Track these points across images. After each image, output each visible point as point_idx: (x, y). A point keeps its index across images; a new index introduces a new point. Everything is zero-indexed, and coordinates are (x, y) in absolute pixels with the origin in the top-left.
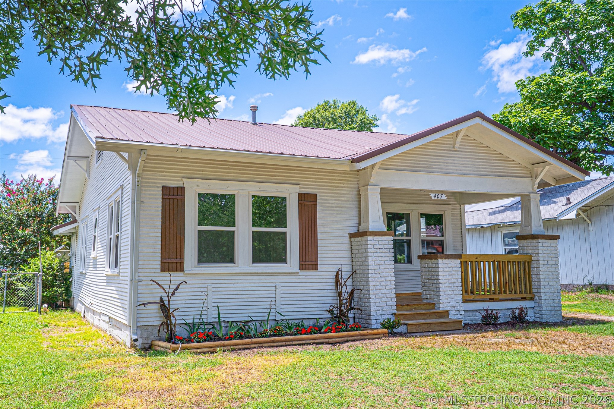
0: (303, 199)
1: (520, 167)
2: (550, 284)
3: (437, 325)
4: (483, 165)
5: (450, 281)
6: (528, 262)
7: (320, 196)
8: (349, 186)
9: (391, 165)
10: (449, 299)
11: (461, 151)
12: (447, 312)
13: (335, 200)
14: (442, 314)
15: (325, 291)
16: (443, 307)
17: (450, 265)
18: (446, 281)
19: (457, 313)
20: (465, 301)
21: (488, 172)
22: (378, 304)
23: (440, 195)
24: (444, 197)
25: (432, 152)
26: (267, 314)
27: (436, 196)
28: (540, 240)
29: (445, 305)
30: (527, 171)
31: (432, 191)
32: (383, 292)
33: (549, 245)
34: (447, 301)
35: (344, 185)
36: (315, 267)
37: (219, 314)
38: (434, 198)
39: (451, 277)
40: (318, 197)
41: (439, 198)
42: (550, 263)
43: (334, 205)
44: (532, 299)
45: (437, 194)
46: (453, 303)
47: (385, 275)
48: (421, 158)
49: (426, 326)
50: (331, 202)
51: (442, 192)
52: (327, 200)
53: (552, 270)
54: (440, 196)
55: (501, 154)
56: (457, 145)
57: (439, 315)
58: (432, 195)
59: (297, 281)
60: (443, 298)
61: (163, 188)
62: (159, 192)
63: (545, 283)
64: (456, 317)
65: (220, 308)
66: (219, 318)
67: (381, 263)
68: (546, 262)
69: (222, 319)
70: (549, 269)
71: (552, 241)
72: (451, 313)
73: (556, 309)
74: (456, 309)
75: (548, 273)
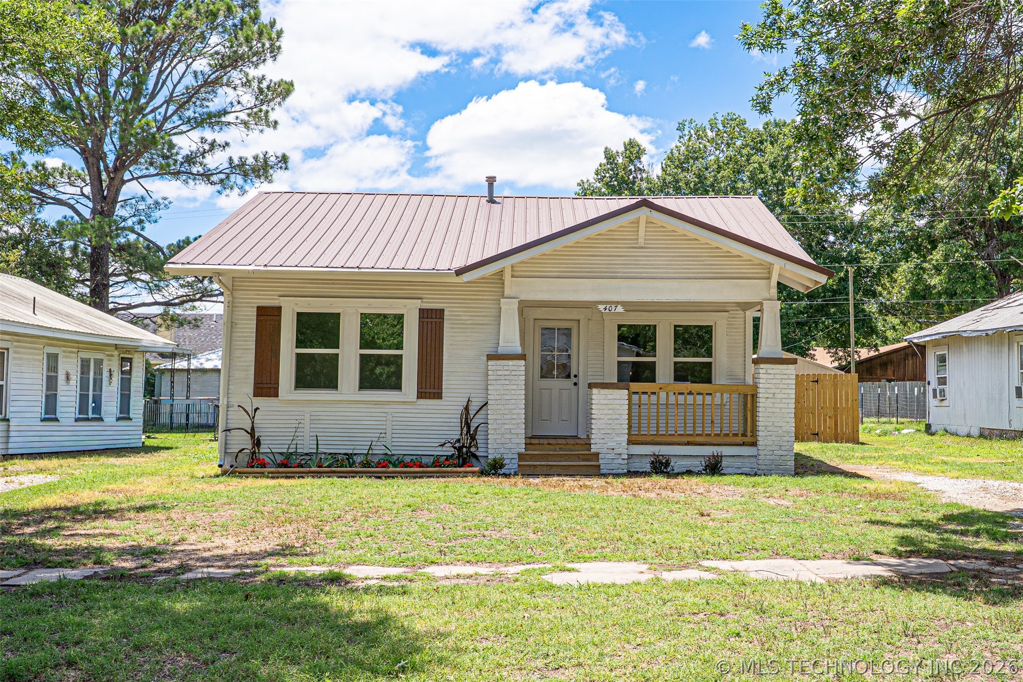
0: (425, 316)
1: (750, 265)
2: (776, 424)
4: (685, 265)
5: (609, 417)
6: (753, 395)
7: (450, 311)
8: (491, 297)
10: (606, 439)
11: (651, 248)
12: (597, 454)
13: (471, 316)
14: (588, 456)
15: (452, 424)
16: (594, 449)
17: (609, 397)
18: (602, 417)
19: (617, 456)
20: (630, 442)
21: (693, 273)
22: (499, 441)
23: (613, 306)
24: (620, 309)
25: (602, 252)
26: (368, 447)
27: (607, 308)
28: (762, 366)
29: (598, 446)
30: (763, 269)
31: (602, 303)
32: (506, 426)
33: (779, 371)
34: (602, 441)
35: (484, 297)
36: (439, 396)
37: (317, 444)
38: (603, 311)
39: (611, 412)
40: (446, 313)
41: (613, 311)
42: (778, 396)
43: (468, 322)
44: (754, 444)
45: (608, 306)
46: (611, 444)
47: (510, 407)
48: (586, 260)
50: (463, 318)
51: (618, 303)
52: (458, 316)
53: (781, 405)
54: (614, 308)
55: (718, 248)
56: (641, 241)
57: (583, 457)
58: (601, 307)
59: (414, 411)
60: (595, 438)
61: (258, 307)
62: (254, 313)
63: (766, 424)
64: (615, 461)
65: (319, 438)
66: (317, 448)
67: (507, 392)
68: (771, 396)
69: (320, 450)
70: (776, 405)
71: (785, 366)
72: (608, 456)
73: (783, 458)
74: (615, 451)
75: (774, 410)
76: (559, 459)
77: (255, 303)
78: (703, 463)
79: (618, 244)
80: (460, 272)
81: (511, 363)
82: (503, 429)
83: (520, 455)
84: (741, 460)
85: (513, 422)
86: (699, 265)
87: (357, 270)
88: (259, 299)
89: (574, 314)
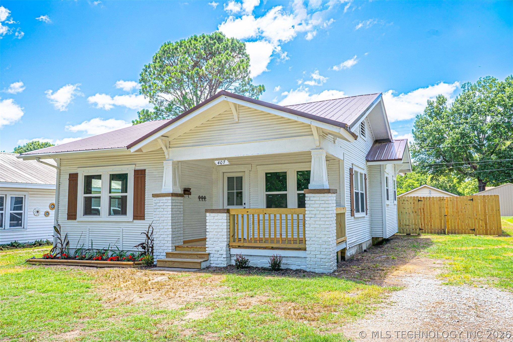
0: (137, 173)
2: (317, 236)
3: (180, 263)
5: (216, 230)
7: (148, 170)
9: (183, 143)
10: (214, 245)
12: (209, 254)
13: (158, 172)
14: (202, 256)
16: (207, 251)
17: (216, 218)
18: (212, 230)
19: (220, 256)
20: (230, 247)
23: (223, 161)
24: (227, 163)
25: (216, 128)
27: (220, 162)
28: (307, 195)
29: (210, 249)
31: (217, 159)
33: (318, 199)
34: (212, 246)
36: (143, 218)
37: (92, 245)
38: (218, 164)
39: (217, 227)
40: (146, 171)
41: (223, 164)
42: (317, 216)
43: (157, 176)
44: (305, 249)
45: (220, 161)
46: (217, 248)
47: (164, 224)
48: (207, 134)
49: (171, 263)
50: (155, 174)
51: (225, 159)
52: (152, 172)
53: (321, 223)
54: (223, 162)
56: (236, 119)
57: (200, 256)
58: (216, 162)
59: (132, 226)
60: (209, 243)
61: (70, 174)
62: (68, 177)
63: (310, 235)
64: (219, 259)
65: (93, 241)
66: (92, 247)
67: (162, 216)
68: (313, 216)
69: (94, 248)
70: (317, 222)
71: (322, 195)
72: (215, 255)
73: (322, 260)
74: (219, 253)
75: (316, 226)
76: (187, 257)
77: (68, 172)
78: (270, 261)
79: (224, 122)
80: (129, 147)
81: (164, 198)
82: (160, 238)
83: (167, 254)
84: (300, 260)
85: (165, 233)
86: (271, 130)
87: (93, 150)
88: (70, 170)
89: (242, 168)
